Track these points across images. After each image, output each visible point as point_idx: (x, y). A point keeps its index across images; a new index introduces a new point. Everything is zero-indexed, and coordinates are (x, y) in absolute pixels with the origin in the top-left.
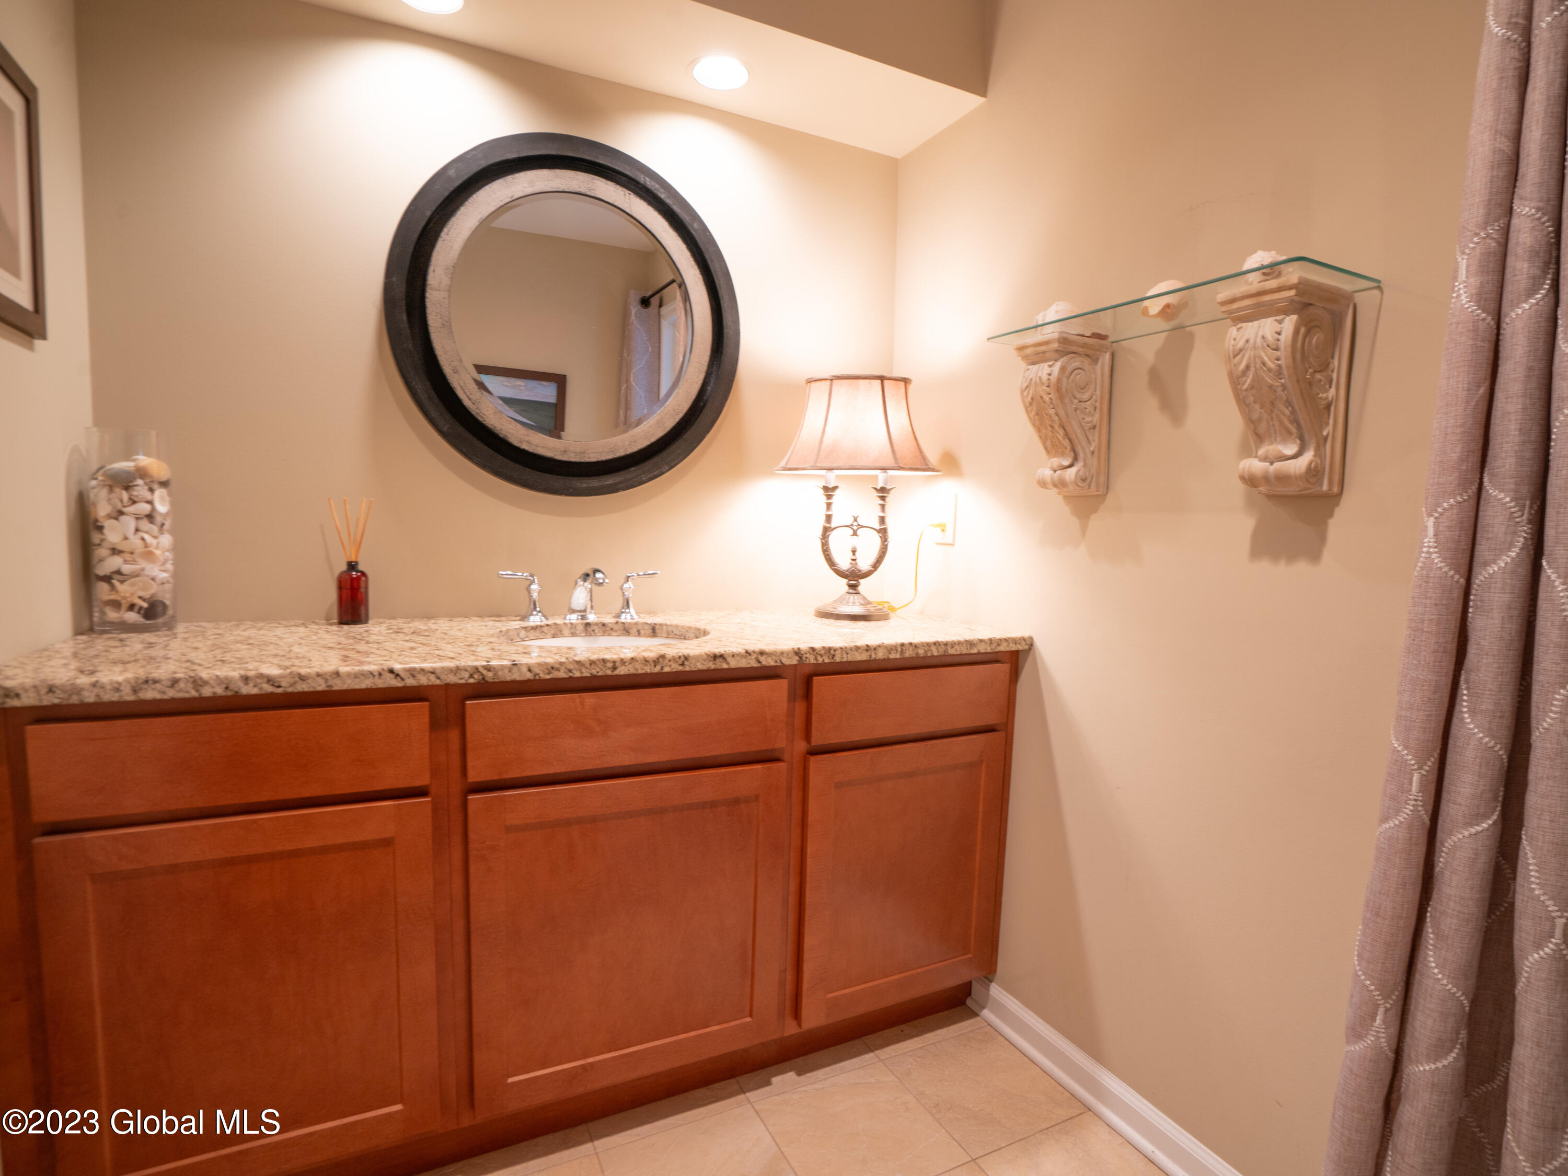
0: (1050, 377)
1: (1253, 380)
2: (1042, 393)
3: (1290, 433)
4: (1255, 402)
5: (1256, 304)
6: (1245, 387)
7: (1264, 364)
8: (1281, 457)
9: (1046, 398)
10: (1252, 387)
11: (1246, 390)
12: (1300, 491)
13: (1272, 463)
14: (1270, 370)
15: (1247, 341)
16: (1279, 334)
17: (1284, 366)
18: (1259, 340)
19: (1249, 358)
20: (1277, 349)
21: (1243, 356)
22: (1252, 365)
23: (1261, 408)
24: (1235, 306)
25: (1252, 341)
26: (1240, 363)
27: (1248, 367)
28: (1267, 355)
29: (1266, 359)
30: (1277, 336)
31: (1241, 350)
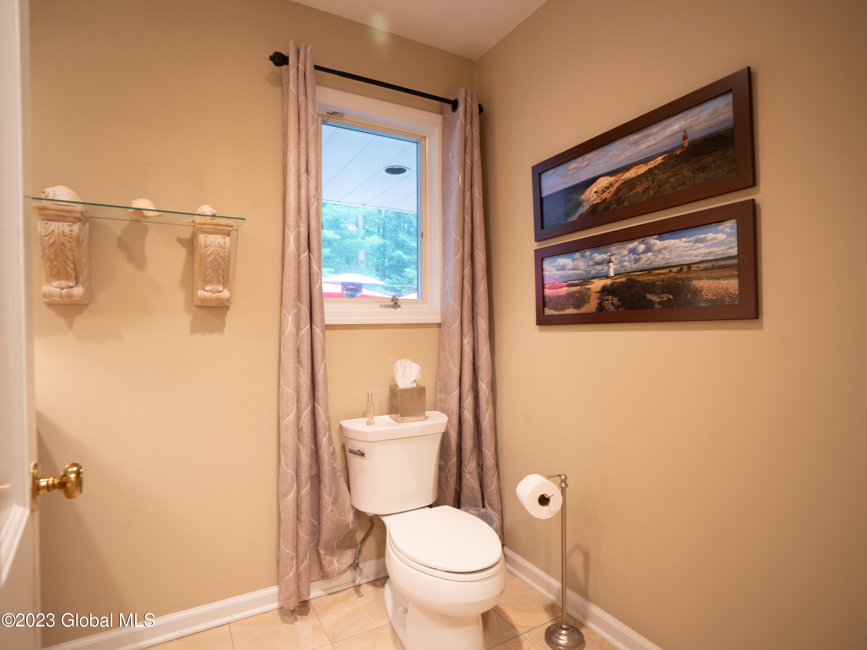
0: (72, 233)
1: (213, 259)
2: (64, 241)
3: (220, 282)
4: (210, 268)
5: (215, 228)
6: (208, 261)
7: (219, 253)
8: (218, 291)
9: (68, 245)
10: (211, 261)
11: (208, 262)
12: (219, 305)
13: (214, 293)
14: (221, 256)
15: (212, 243)
16: (225, 243)
17: (226, 256)
18: (217, 244)
19: (213, 250)
20: (224, 249)
21: (210, 249)
22: (214, 253)
23: (212, 271)
24: (205, 226)
25: (214, 243)
26: (208, 251)
27: (211, 253)
28: (221, 250)
29: (220, 252)
30: (224, 243)
31: (209, 246)
